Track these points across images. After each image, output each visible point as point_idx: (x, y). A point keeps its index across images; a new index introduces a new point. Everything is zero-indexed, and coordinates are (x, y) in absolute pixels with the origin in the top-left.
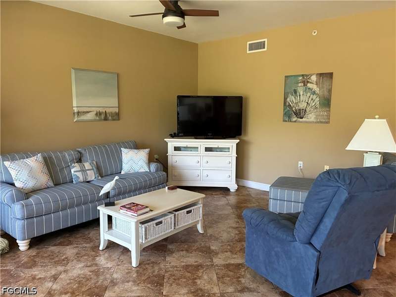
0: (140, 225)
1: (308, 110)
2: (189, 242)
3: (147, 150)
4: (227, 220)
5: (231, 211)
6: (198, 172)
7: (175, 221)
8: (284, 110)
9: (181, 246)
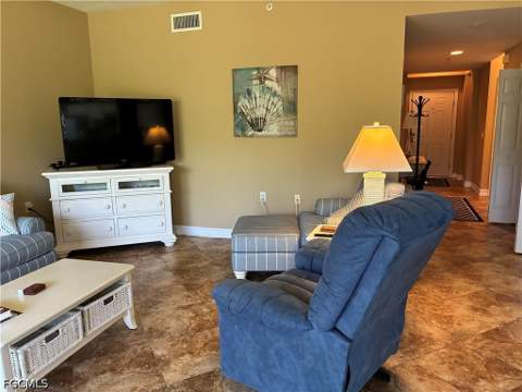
0: (11, 350)
1: (268, 118)
2: (114, 353)
3: (10, 197)
4: (170, 296)
5: (174, 279)
6: (111, 224)
7: (83, 322)
8: (235, 120)
9: (100, 364)
